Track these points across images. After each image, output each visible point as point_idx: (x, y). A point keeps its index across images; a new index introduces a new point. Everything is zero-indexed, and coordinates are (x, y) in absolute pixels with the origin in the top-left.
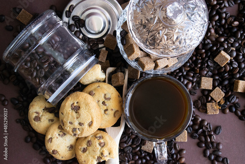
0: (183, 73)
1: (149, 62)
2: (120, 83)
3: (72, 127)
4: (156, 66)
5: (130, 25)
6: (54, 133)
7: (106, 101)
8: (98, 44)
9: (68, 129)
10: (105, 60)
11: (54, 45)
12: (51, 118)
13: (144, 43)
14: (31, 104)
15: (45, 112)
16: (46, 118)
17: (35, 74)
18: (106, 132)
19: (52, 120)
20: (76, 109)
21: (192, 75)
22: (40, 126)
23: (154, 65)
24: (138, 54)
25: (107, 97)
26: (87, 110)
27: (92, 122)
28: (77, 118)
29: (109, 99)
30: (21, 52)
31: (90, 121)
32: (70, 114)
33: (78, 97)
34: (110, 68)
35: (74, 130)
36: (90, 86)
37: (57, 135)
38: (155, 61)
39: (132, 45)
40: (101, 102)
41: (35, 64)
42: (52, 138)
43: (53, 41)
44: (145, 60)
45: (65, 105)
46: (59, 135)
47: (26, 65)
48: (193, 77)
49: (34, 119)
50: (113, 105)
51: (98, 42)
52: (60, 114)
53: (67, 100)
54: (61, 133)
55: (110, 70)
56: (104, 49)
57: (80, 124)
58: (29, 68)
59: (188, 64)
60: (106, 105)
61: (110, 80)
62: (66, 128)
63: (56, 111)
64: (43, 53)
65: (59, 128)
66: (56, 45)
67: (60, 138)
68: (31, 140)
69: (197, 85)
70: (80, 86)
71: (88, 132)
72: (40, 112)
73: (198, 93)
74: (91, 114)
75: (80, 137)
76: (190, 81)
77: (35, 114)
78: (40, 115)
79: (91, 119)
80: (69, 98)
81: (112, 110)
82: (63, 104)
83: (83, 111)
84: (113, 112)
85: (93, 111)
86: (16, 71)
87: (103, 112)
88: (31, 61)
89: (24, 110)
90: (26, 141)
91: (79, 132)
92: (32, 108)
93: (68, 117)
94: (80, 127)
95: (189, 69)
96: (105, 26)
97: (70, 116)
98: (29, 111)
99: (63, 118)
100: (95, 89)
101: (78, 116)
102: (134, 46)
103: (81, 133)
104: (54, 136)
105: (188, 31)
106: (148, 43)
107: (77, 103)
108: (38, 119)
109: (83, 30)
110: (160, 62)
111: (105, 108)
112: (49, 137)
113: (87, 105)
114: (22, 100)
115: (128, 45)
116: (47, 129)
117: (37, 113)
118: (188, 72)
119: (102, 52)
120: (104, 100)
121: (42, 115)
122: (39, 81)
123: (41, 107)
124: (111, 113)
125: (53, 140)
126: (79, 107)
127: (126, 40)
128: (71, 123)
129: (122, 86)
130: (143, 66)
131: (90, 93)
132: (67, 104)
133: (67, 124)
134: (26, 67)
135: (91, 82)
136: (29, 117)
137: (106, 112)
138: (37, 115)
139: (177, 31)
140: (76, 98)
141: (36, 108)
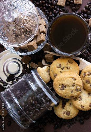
0: (53, 16)
1: (40, 37)
2: (52, 56)
3: (74, 91)
4: (43, 32)
5: (16, 45)
6: (78, 103)
7: (61, 67)
8: (27, 68)
9: (76, 94)
10: (36, 65)
11: (21, 95)
12: (69, 104)
13: (28, 39)
14: (58, 116)
15: (64, 107)
16: (68, 108)
17: (37, 110)
18: (82, 70)
19: (70, 104)
20: (63, 87)
21: (55, 11)
22: (73, 113)
23: (42, 34)
24: (34, 43)
25: (59, 66)
26: (65, 80)
27: (73, 78)
28: (69, 87)
29: (60, 65)
30: (22, 116)
31: (72, 79)
32: (66, 91)
33: (56, 85)
34: (42, 62)
35: (77, 90)
36: (51, 76)
37: (80, 102)
38: (41, 33)
39: (28, 46)
40: (62, 71)
41: (31, 109)
42: (81, 106)
43: (19, 95)
44: (39, 39)
45: (60, 94)
46: (80, 101)
47: (31, 115)
48: (56, 10)
49: (68, 115)
50: (64, 63)
51: (25, 67)
52: (66, 98)
53: (57, 92)
54: (79, 99)
55: (43, 62)
56: (30, 64)
57: (73, 86)
58: (33, 113)
59: (48, 12)
60: (64, 68)
61: (49, 63)
62: (75, 95)
63: (65, 101)
64: (25, 102)
65: (75, 100)
66: (22, 94)
67: (82, 101)
68: (83, 120)
69: (62, 8)
70: (51, 83)
71: (79, 81)
72: (64, 111)
73: (68, 8)
74: (68, 78)
75: (82, 87)
76: (58, 12)
77: (65, 114)
78: (66, 111)
79: (70, 78)
80: (56, 91)
81: (67, 64)
82: (60, 95)
83: (65, 83)
84: (69, 64)
85: (66, 76)
86: (34, 122)
87: (68, 70)
88: (29, 111)
89: (62, 122)
90: (82, 123)
91: (79, 87)
92: (61, 116)
93: (68, 93)
94: (75, 86)
95: (51, 12)
96: (16, 62)
97: (67, 91)
98: (63, 118)
99: (68, 96)
100: (53, 73)
101: (68, 86)
102: (29, 44)
103: (80, 86)
104: (80, 104)
105: (23, 10)
106: (28, 36)
107: (60, 85)
108: (68, 113)
109: (16, 76)
110: (41, 30)
111: (65, 68)
112: (80, 107)
113: (61, 79)
114: (56, 122)
115: (28, 48)
116: (76, 108)
117: (64, 113)
118: (53, 13)
119: (32, 66)
120: (60, 68)
121: (66, 110)
122: (42, 108)
123: (61, 110)
124: (69, 65)
125: (82, 105)
126: (62, 85)
127: (25, 49)
128: (72, 91)
129: (54, 56)
130: (42, 41)
131: (55, 76)
132: (60, 92)
133: (72, 94)
134: (32, 115)
135: (49, 75)
136: (66, 119)
137: (68, 68)
138: (65, 113)
139: (22, 17)
140: (56, 86)
141: (61, 113)
